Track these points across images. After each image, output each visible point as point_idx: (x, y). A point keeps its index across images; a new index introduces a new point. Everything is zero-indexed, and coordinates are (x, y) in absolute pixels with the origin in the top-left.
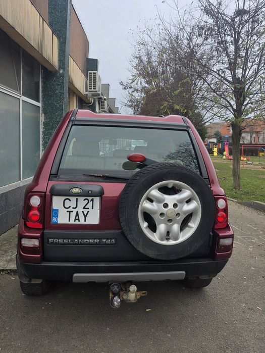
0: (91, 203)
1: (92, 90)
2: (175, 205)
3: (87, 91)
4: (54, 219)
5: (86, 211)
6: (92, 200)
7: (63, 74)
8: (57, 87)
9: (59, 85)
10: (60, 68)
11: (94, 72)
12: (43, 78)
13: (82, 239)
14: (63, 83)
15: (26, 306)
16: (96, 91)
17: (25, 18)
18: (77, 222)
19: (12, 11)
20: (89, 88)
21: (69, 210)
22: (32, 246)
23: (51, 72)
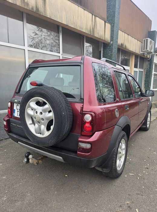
1: (145, 50)
2: (41, 113)
3: (142, 51)
7: (113, 44)
8: (109, 52)
9: (110, 50)
10: (111, 41)
11: (147, 39)
12: (103, 48)
14: (112, 49)
16: (148, 51)
17: (78, 19)
19: (66, 17)
20: (143, 49)
23: (107, 44)
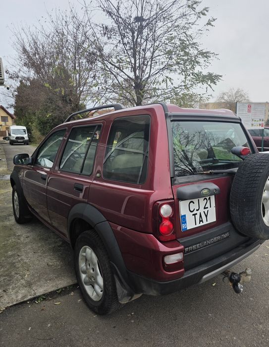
0: (209, 201)
4: (183, 226)
5: (206, 211)
6: (209, 199)
13: (209, 239)
15: (114, 327)
18: (202, 224)
21: (194, 213)
22: (177, 262)
